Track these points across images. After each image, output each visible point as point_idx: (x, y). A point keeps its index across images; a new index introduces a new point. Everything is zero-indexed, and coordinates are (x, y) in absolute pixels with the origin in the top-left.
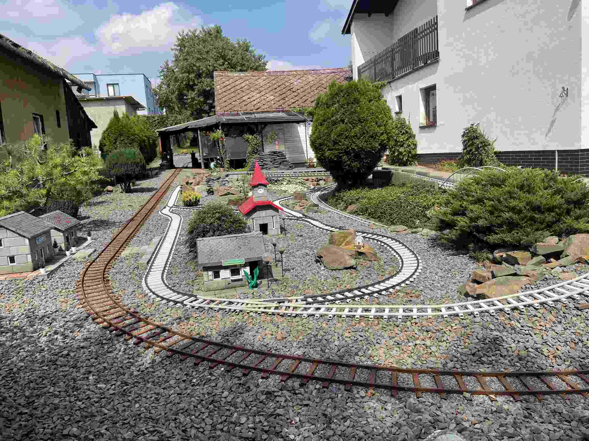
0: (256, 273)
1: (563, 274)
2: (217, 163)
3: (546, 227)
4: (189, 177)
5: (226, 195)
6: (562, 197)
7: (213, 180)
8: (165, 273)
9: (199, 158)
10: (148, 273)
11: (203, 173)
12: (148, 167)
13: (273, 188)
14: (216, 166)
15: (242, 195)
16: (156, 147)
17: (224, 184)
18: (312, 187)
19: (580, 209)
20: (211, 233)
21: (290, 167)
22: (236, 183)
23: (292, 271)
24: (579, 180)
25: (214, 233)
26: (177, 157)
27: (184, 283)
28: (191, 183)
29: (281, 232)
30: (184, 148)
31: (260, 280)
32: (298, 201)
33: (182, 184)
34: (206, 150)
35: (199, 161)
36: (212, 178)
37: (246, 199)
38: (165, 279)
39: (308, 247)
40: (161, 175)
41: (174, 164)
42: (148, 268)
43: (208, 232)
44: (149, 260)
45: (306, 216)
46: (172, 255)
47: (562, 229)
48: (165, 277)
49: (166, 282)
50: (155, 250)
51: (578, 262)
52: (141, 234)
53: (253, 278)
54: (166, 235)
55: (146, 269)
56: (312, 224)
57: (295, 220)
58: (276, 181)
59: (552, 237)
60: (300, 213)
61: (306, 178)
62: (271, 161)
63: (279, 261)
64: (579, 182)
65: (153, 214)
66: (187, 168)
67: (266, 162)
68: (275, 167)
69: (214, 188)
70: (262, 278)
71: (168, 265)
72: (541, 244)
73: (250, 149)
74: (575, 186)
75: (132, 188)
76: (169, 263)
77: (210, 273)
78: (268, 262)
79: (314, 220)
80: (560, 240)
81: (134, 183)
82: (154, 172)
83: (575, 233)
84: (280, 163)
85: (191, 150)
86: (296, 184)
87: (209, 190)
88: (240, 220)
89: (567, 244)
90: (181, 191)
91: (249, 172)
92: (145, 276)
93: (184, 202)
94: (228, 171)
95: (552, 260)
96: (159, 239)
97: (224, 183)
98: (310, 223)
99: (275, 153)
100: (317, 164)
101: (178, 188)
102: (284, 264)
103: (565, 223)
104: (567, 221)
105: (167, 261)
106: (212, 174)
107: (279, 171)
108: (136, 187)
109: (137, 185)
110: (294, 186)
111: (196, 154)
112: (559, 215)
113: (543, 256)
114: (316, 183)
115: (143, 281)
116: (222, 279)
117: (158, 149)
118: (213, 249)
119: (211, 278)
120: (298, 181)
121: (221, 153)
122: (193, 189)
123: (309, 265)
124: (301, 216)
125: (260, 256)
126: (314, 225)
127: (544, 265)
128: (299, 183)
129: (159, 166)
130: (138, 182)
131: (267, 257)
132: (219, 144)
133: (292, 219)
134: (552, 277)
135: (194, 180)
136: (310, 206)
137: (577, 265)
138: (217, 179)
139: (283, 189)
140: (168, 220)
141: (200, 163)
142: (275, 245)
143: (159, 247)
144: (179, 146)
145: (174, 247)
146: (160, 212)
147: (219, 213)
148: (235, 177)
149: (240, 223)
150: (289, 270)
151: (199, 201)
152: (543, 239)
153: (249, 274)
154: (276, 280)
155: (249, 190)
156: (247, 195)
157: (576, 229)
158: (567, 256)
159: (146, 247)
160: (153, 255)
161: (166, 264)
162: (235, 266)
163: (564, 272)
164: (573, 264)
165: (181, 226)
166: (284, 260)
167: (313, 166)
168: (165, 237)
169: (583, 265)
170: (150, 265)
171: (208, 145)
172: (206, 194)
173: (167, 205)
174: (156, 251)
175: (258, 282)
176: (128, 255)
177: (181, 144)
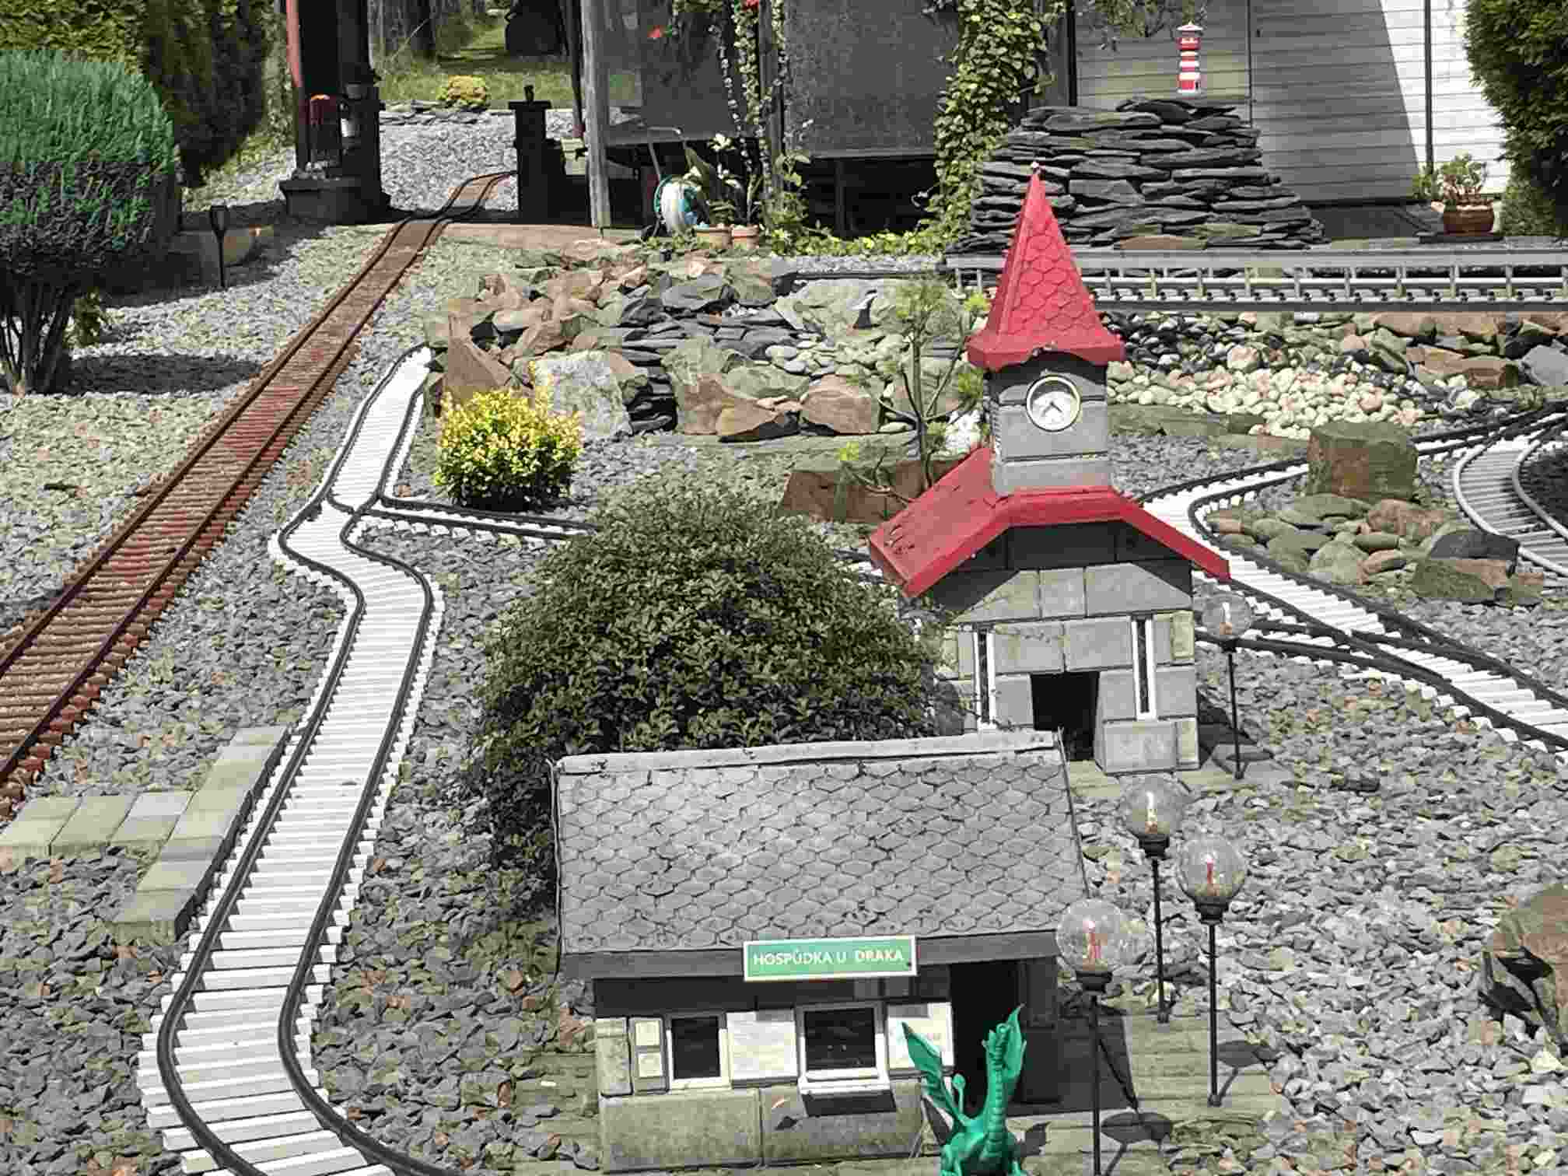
0: (1002, 1063)
2: (711, 185)
4: (499, 288)
5: (769, 431)
7: (676, 312)
8: (309, 1011)
9: (570, 145)
10: (184, 1001)
11: (607, 261)
12: (195, 201)
13: (1146, 397)
14: (697, 208)
15: (896, 436)
16: (261, 54)
17: (760, 353)
18: (1468, 398)
20: (666, 725)
21: (1291, 231)
22: (857, 348)
23: (1288, 1063)
25: (682, 720)
26: (408, 135)
27: (445, 1091)
28: (514, 335)
29: (1205, 750)
30: (468, 67)
31: (1030, 1121)
32: (1347, 505)
33: (442, 336)
34: (628, 87)
35: (574, 167)
36: (668, 297)
37: (933, 471)
38: (303, 1055)
39: (1425, 882)
40: (286, 270)
41: (389, 184)
42: (186, 960)
43: (644, 709)
44: (195, 905)
45: (1412, 633)
46: (356, 874)
48: (302, 1039)
49: (311, 1075)
50: (238, 829)
52: (135, 702)
53: (974, 1100)
54: (319, 717)
55: (169, 964)
56: (1462, 698)
57: (1315, 653)
58: (1169, 339)
60: (1357, 602)
61: (1415, 321)
62: (1136, 181)
63: (1187, 977)
65: (225, 558)
66: (475, 214)
67: (1089, 188)
68: (1166, 228)
69: (686, 379)
70: (1052, 1103)
71: (328, 952)
73: (965, 81)
75: (77, 354)
76: (334, 933)
77: (649, 1031)
78: (1098, 981)
79: (1479, 662)
81: (89, 322)
82: (239, 241)
84: (1207, 200)
85: (511, 85)
86: (1334, 370)
87: (644, 392)
88: (884, 629)
90: (436, 391)
91: (953, 262)
92: (157, 1020)
93: (453, 472)
94: (788, 250)
96: (264, 752)
97: (754, 338)
98: (1443, 685)
99: (1169, 112)
100: (1507, 213)
101: (415, 371)
102: (1222, 1005)
105: (324, 918)
106: (674, 269)
107: (1193, 263)
108: (107, 349)
109: (112, 339)
110: (1319, 383)
111: (551, 118)
114: (1498, 363)
115: (148, 1055)
116: (737, 1085)
117: (270, 66)
118: (679, 846)
119: (651, 1066)
120: (1351, 343)
121: (743, 108)
122: (528, 384)
123: (1432, 1024)
124: (1372, 624)
125: (1040, 921)
126: (1481, 710)
128: (1361, 358)
129: (276, 194)
130: (118, 315)
131: (1096, 939)
132: (730, 37)
133: (1294, 650)
135: (537, 307)
136: (1443, 547)
138: (708, 309)
139: (1226, 403)
140: (329, 605)
141: (581, 185)
142: (1155, 847)
143: (262, 805)
144: (428, 50)
145: (378, 811)
146: (273, 546)
147: (729, 566)
148: (848, 297)
149: (883, 657)
150: (1262, 1055)
151: (564, 474)
153: (949, 1060)
154: (1159, 1130)
155: (948, 404)
156: (940, 440)
159: (172, 803)
160: (218, 866)
161: (317, 936)
162: (843, 988)
165: (426, 660)
166: (1229, 975)
167: (1479, 229)
168: (310, 733)
170: (195, 940)
171: (646, 46)
172: (621, 420)
173: (328, 495)
174: (245, 839)
175: (1018, 1129)
176: (41, 855)
177: (440, 32)
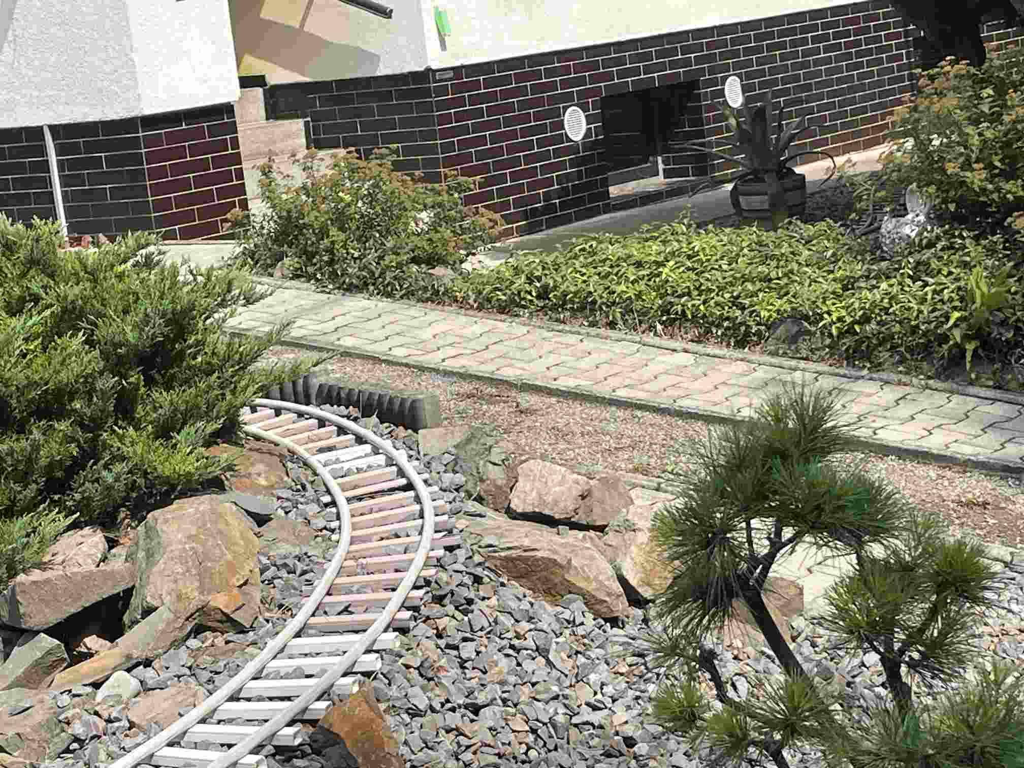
1: (143, 701)
3: (44, 494)
6: (90, 342)
19: (168, 387)
24: (148, 257)
47: (109, 488)
51: (198, 631)
59: (75, 536)
64: (149, 264)
72: (36, 575)
74: (136, 285)
80: (112, 543)
83: (165, 501)
89: (141, 554)
95: (92, 642)
103: (123, 459)
104: (127, 450)
112: (93, 425)
113: (51, 632)
127: (61, 677)
134: (102, 724)
137: (193, 643)
152: (40, 551)
157: (167, 481)
158: (148, 611)
163: (146, 688)
164: (177, 643)
169: (220, 640)
